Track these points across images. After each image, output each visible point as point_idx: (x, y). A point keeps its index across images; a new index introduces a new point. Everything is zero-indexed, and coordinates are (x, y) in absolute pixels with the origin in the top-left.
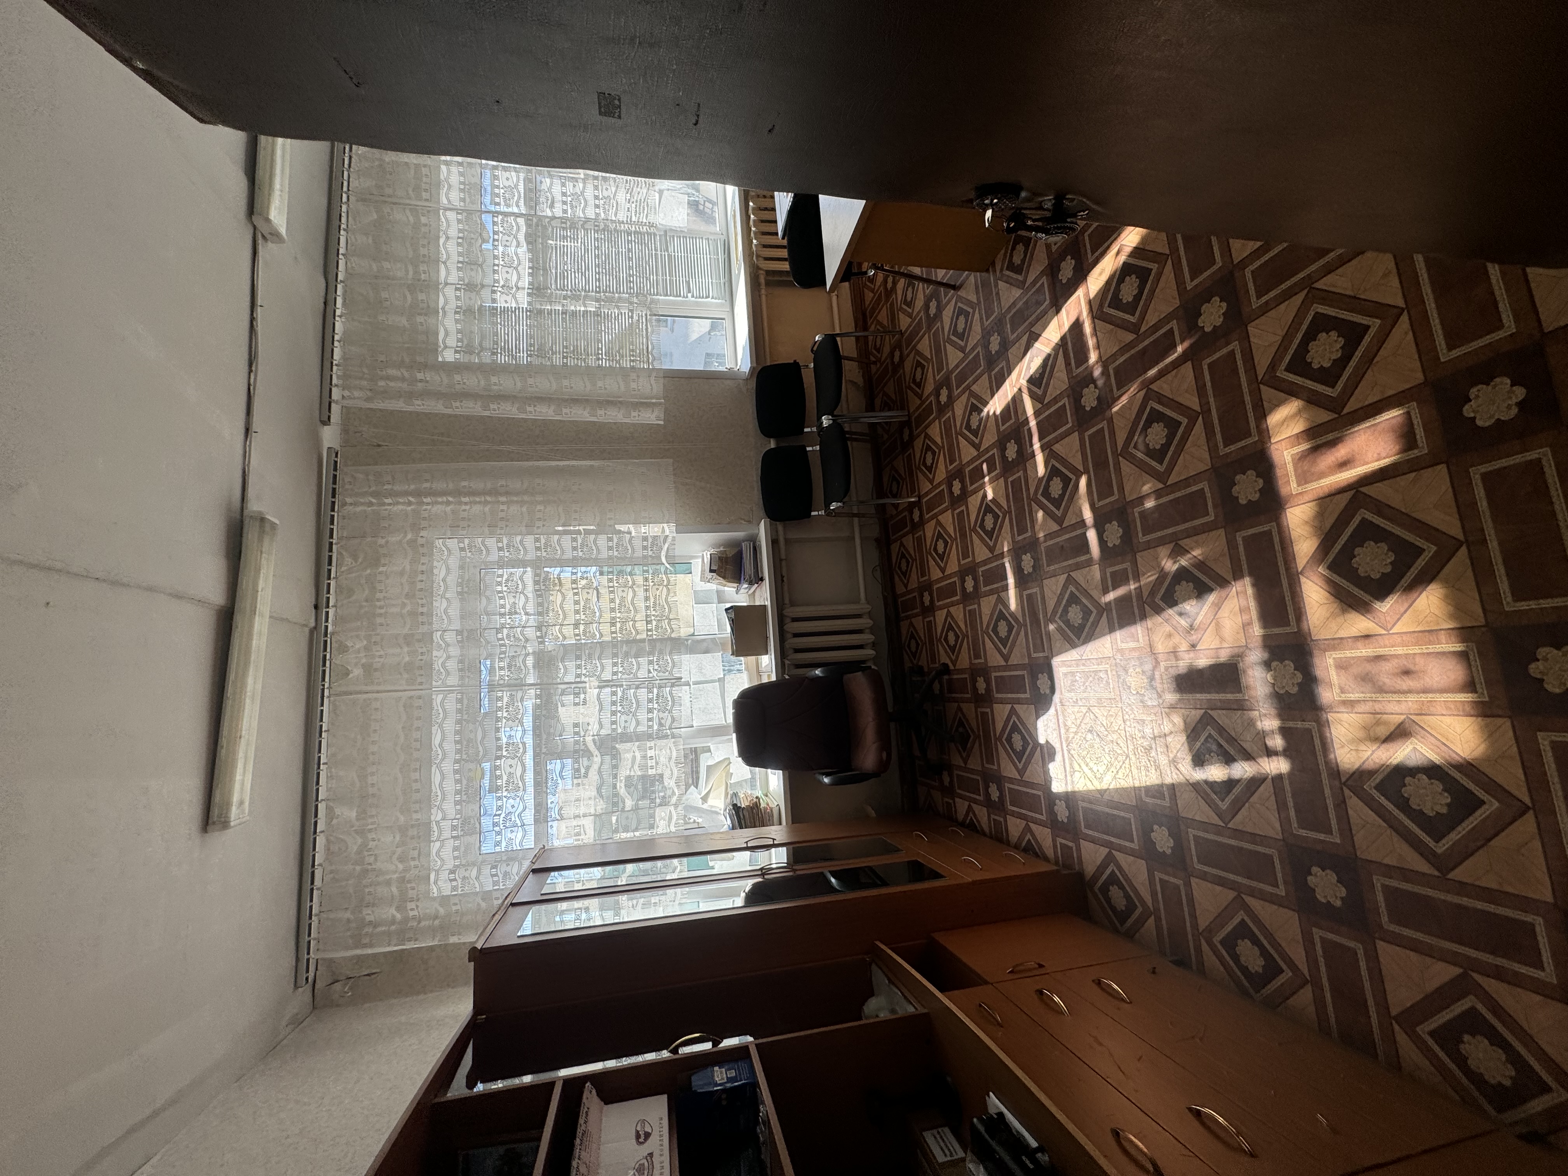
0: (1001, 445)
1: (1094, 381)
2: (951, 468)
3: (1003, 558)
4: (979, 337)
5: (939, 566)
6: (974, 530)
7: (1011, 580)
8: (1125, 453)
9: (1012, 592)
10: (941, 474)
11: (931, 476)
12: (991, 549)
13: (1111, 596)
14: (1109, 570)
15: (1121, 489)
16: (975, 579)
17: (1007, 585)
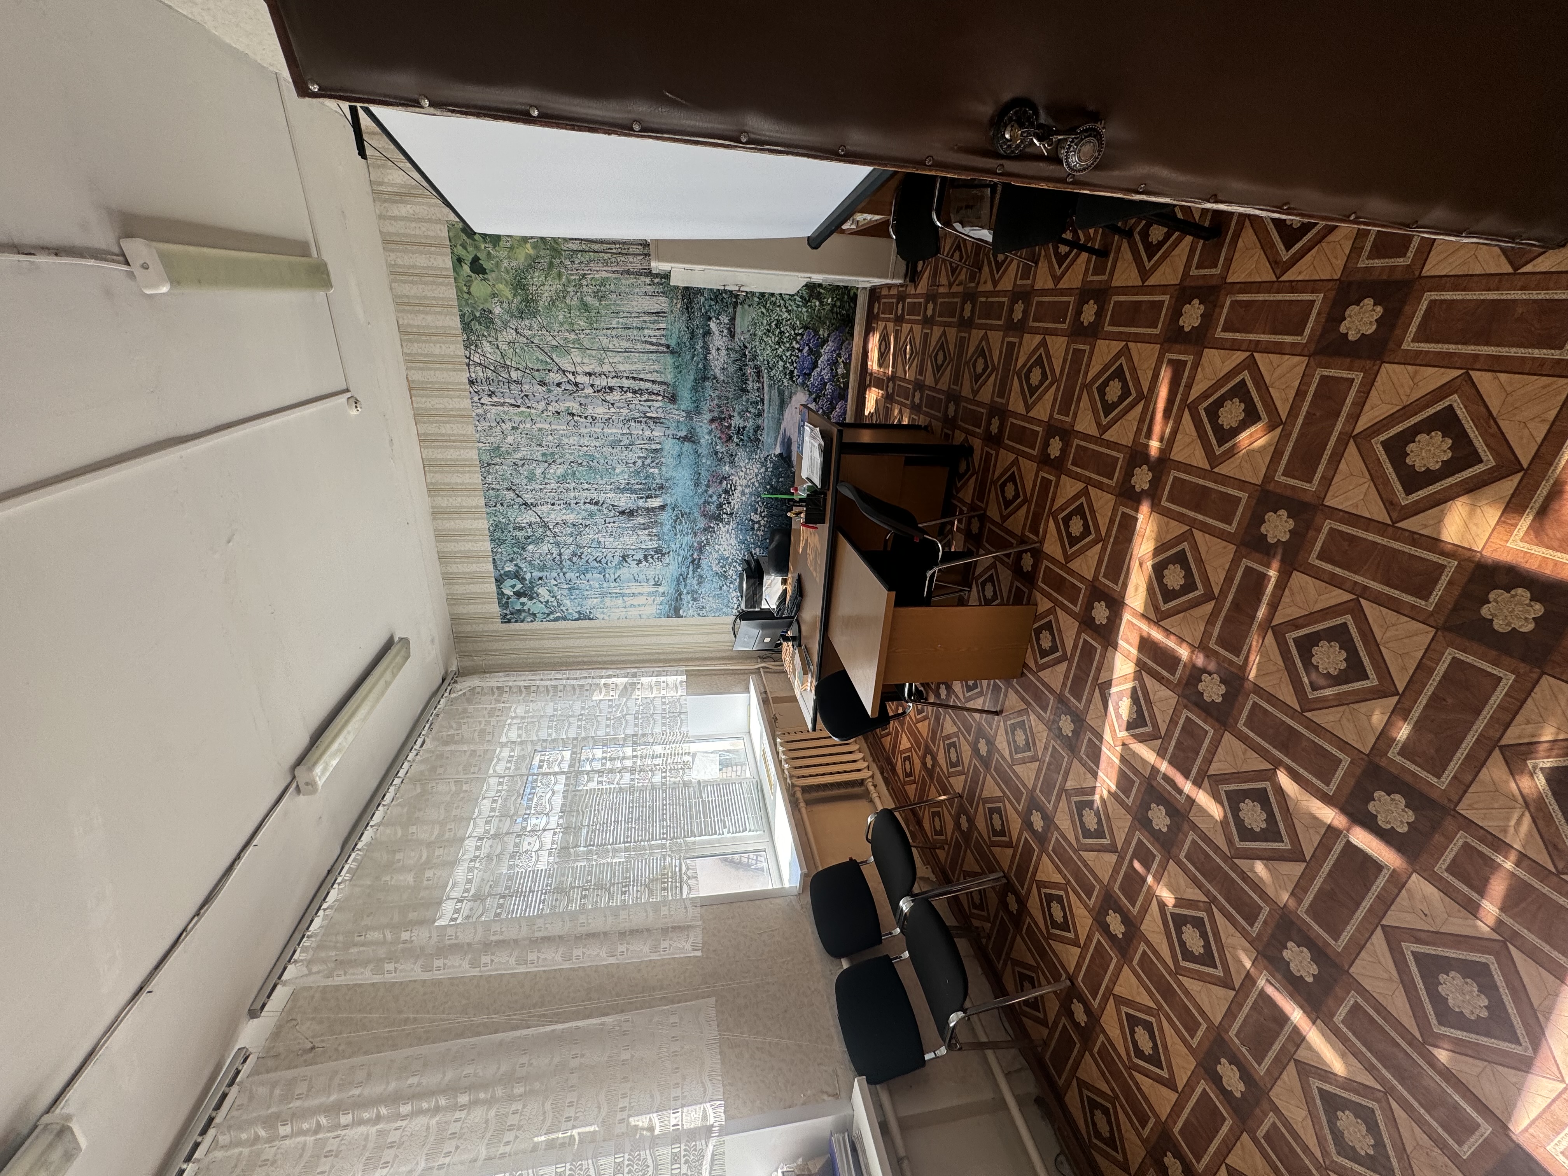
0: (1142, 821)
1: (1204, 671)
2: (1091, 903)
3: (1254, 982)
4: (1045, 734)
5: (1159, 1080)
6: (1179, 971)
7: (1296, 1015)
8: (1307, 705)
9: (1314, 1037)
10: (1083, 920)
11: (1071, 936)
12: (1226, 983)
13: (1490, 909)
14: (1441, 867)
15: (1343, 745)
16: (1235, 1060)
17: (1296, 1030)
